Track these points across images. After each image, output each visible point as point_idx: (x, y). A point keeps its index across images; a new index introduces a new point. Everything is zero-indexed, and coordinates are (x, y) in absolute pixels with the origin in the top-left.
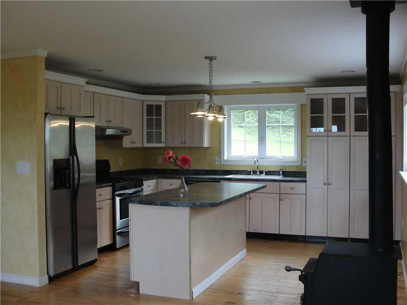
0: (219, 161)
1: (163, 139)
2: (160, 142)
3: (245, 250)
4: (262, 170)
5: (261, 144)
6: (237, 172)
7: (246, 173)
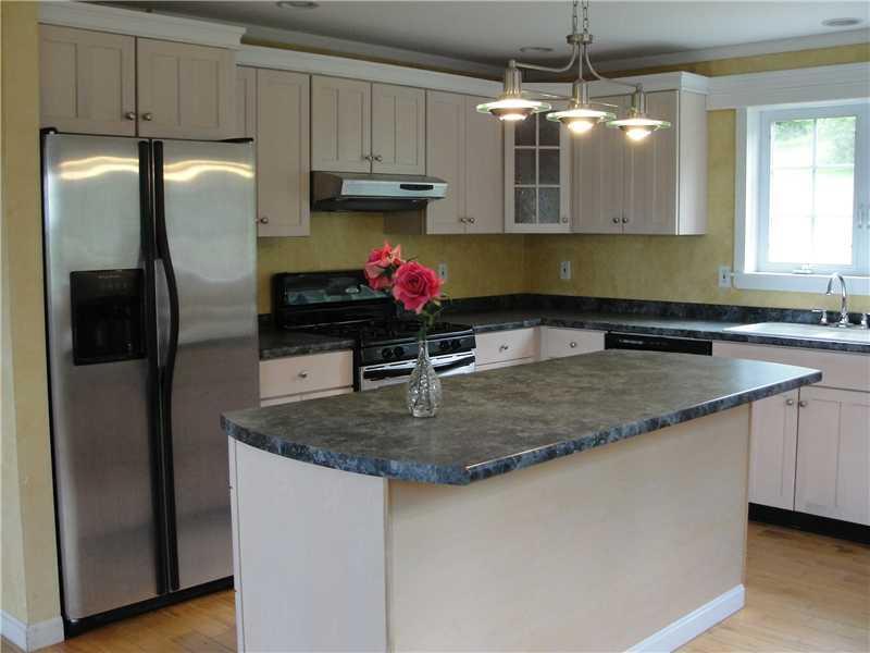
0: (728, 279)
1: (565, 210)
2: (556, 219)
3: (741, 589)
4: (856, 311)
5: (860, 227)
6: (781, 315)
7: (808, 317)
